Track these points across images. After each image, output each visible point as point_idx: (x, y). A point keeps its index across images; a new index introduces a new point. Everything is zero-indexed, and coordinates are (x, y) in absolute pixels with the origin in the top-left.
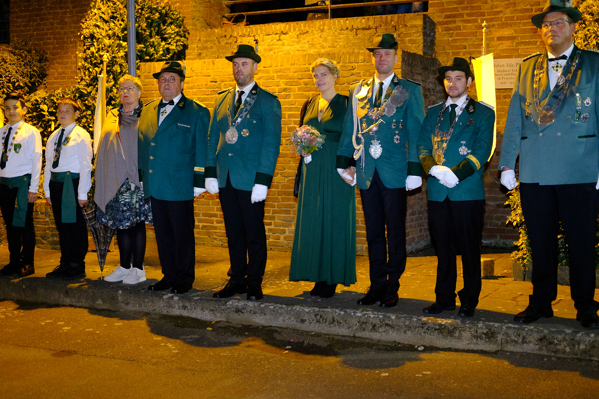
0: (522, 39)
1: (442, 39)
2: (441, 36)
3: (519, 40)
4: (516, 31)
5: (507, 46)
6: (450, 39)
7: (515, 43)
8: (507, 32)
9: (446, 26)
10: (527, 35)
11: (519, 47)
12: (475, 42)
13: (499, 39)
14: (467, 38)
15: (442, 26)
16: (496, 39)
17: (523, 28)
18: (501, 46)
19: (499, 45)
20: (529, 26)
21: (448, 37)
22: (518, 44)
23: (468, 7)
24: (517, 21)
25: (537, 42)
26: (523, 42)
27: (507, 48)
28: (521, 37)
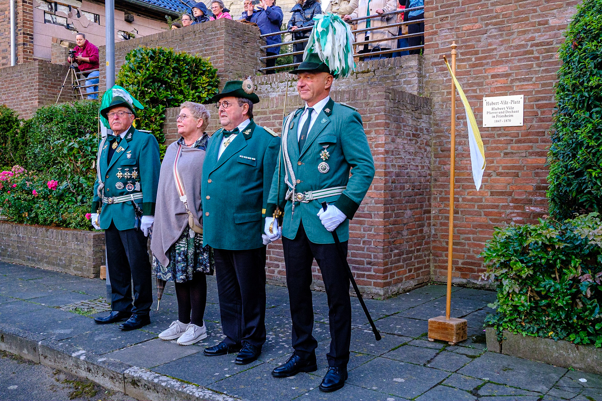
0: (516, 76)
1: (438, 79)
2: (436, 77)
3: (514, 77)
4: (511, 68)
5: (501, 84)
6: (445, 79)
7: (510, 80)
8: (501, 69)
9: (441, 66)
10: (522, 72)
11: (514, 84)
12: (469, 81)
13: (493, 76)
14: (462, 77)
15: (437, 66)
16: (490, 77)
17: (519, 64)
18: (495, 83)
19: (493, 83)
20: (524, 62)
21: (443, 77)
22: (512, 81)
23: (462, 46)
24: (512, 58)
25: (532, 78)
26: (518, 79)
27: (501, 85)
28: (516, 73)
